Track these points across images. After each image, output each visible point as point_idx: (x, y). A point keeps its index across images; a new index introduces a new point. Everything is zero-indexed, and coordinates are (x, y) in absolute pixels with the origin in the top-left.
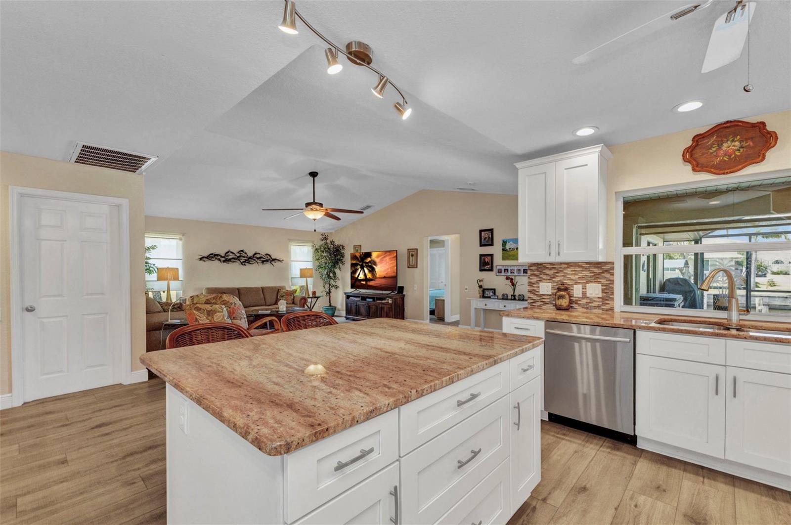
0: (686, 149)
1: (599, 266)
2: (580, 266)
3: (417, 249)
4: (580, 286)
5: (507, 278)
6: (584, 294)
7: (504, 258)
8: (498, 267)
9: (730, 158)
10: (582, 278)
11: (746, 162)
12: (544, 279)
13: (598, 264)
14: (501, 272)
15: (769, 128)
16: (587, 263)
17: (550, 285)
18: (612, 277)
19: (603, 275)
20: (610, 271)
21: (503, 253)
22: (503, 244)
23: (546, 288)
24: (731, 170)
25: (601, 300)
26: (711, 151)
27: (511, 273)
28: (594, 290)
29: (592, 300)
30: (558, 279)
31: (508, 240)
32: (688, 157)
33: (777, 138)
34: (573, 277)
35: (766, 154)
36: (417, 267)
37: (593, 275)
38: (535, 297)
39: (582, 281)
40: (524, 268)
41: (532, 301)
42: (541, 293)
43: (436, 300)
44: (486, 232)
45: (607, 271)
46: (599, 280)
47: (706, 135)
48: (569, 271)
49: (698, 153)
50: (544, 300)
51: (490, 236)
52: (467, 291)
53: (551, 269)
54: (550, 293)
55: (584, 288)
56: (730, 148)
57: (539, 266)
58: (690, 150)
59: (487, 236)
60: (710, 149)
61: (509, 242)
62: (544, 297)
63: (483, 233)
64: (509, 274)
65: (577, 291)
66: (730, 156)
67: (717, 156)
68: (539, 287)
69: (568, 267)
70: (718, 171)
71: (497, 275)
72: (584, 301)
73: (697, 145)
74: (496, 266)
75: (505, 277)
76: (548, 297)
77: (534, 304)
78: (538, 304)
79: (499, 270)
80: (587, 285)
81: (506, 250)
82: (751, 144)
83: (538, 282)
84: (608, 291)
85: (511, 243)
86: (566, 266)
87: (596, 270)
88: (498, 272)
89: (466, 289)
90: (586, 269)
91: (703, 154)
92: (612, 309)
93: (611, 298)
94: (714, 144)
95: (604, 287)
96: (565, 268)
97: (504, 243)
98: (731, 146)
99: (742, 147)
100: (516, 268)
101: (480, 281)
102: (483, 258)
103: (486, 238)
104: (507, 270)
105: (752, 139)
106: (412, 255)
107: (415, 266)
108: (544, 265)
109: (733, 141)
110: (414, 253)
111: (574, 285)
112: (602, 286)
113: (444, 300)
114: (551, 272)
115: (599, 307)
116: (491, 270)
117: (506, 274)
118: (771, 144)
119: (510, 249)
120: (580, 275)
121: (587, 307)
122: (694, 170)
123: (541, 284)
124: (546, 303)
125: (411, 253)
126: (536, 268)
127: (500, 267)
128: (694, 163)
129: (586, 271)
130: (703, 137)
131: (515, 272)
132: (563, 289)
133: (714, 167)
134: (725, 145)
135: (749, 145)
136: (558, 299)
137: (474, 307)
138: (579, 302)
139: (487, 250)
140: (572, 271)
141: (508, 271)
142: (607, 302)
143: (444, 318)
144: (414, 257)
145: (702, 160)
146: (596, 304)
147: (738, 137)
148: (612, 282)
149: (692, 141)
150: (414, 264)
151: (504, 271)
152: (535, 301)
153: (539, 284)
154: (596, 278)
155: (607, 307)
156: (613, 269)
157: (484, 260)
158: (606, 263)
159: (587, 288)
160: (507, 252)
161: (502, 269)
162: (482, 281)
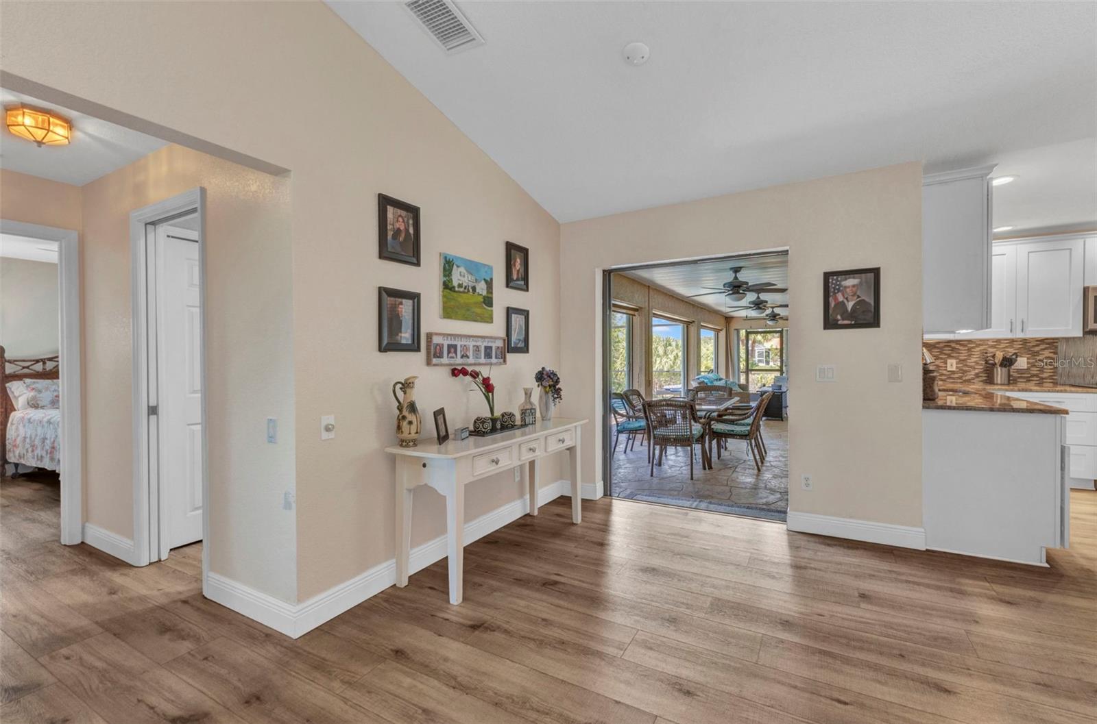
5: (455, 373)
7: (448, 312)
8: (432, 339)
14: (441, 355)
21: (444, 296)
22: (445, 269)
27: (462, 357)
40: (486, 344)
44: (399, 211)
51: (411, 231)
59: (402, 228)
61: (458, 267)
63: (390, 215)
64: (459, 360)
71: (430, 365)
74: (430, 335)
75: (448, 369)
79: (436, 346)
81: (452, 289)
85: (462, 269)
88: (433, 355)
97: (448, 265)
100: (471, 344)
101: (402, 389)
102: (390, 301)
103: (399, 231)
104: (455, 347)
117: (452, 361)
119: (459, 285)
127: (438, 340)
131: (470, 354)
139: (399, 276)
141: (456, 352)
151: (449, 352)
157: (395, 309)
160: (455, 294)
161: (443, 345)
162: (406, 385)
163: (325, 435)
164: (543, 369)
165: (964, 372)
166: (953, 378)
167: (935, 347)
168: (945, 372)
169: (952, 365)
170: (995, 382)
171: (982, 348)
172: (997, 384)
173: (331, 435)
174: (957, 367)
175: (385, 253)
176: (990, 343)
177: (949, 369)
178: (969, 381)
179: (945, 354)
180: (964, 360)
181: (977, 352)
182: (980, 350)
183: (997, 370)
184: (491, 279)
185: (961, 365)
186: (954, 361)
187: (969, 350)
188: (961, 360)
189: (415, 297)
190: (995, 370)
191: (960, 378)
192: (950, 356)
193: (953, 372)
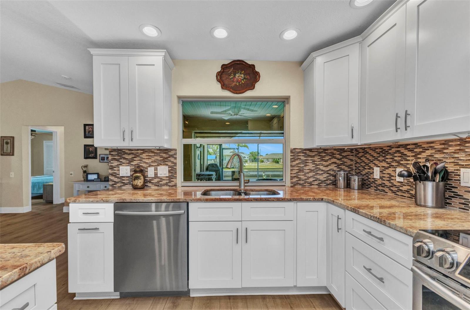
0: (218, 72)
1: (166, 152)
2: (153, 152)
3: (13, 138)
4: (153, 168)
6: (156, 174)
8: (101, 156)
9: (239, 84)
10: (155, 161)
11: (246, 88)
12: (124, 163)
13: (166, 151)
14: (104, 160)
15: (257, 69)
16: (158, 150)
17: (129, 168)
18: (175, 160)
19: (169, 159)
20: (174, 156)
23: (125, 171)
24: (240, 92)
25: (168, 178)
26: (230, 77)
28: (163, 171)
29: (161, 179)
30: (135, 163)
32: (219, 78)
33: (259, 77)
34: (147, 161)
35: (255, 85)
36: (13, 155)
37: (162, 159)
38: (116, 180)
39: (154, 165)
41: (114, 183)
42: (121, 175)
43: (44, 185)
44: (90, 126)
45: (172, 156)
46: (166, 163)
47: (228, 66)
48: (144, 156)
49: (224, 77)
50: (123, 181)
52: (72, 176)
53: (129, 154)
54: (129, 175)
55: (156, 169)
56: (240, 77)
57: (120, 152)
58: (220, 74)
60: (230, 76)
62: (123, 179)
63: (87, 127)
65: (150, 172)
66: (239, 83)
67: (233, 81)
68: (119, 170)
69: (143, 153)
70: (234, 91)
71: (100, 162)
72: (156, 180)
73: (223, 72)
74: (100, 155)
76: (128, 179)
77: (115, 186)
78: (119, 185)
79: (102, 157)
80: (158, 167)
82: (249, 78)
83: (118, 166)
84: (173, 171)
86: (142, 152)
87: (165, 155)
88: (102, 160)
89: (71, 174)
90: (156, 154)
91: (227, 78)
92: (175, 185)
93: (175, 177)
94: (232, 73)
95: (170, 169)
96: (142, 154)
98: (240, 76)
99: (244, 78)
101: (84, 167)
102: (87, 147)
103: (90, 131)
105: (249, 74)
106: (7, 143)
107: (11, 154)
108: (123, 150)
109: (241, 73)
110: (9, 141)
111: (149, 168)
112: (169, 167)
113: (52, 185)
114: (130, 157)
115: (166, 184)
116: (95, 157)
117: (108, 161)
118: (257, 79)
120: (153, 159)
121: (157, 185)
122: (222, 88)
123: (121, 167)
124: (125, 184)
125: (5, 141)
126: (116, 153)
127: (103, 156)
128: (222, 83)
129: (157, 156)
130: (227, 67)
132: (139, 171)
133: (232, 88)
134: (237, 75)
135: (248, 78)
136: (134, 180)
137: (77, 190)
138: (152, 181)
139: (89, 141)
140: (147, 156)
142: (172, 180)
143: (53, 201)
144: (9, 145)
145: (226, 82)
146: (164, 182)
147: (243, 72)
148: (175, 164)
149: (221, 68)
150: (9, 151)
151: (107, 159)
152: (116, 183)
153: (119, 167)
154: (164, 161)
155: (173, 183)
156: (176, 154)
157: (89, 149)
158: (171, 150)
159: (158, 169)
161: (105, 157)
162: (86, 166)
167: (387, 152)
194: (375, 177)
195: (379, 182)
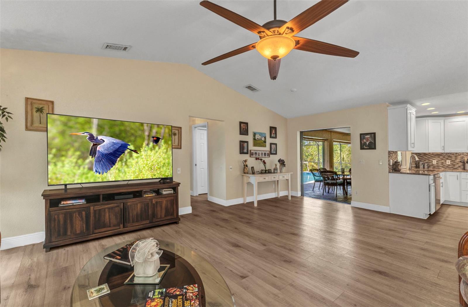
3: (181, 129)
5: (257, 159)
7: (255, 145)
21: (254, 141)
27: (258, 155)
31: (257, 132)
36: (181, 148)
40: (265, 152)
44: (244, 124)
51: (246, 128)
59: (244, 128)
61: (257, 134)
63: (242, 125)
71: (251, 157)
74: (250, 150)
75: (255, 158)
81: (256, 140)
85: (258, 135)
88: (252, 155)
97: (255, 134)
100: (260, 152)
101: (245, 162)
102: (242, 143)
104: (256, 153)
107: (179, 147)
110: (177, 131)
117: (256, 156)
119: (258, 139)
125: (173, 131)
127: (252, 151)
131: (260, 155)
139: (244, 138)
141: (257, 154)
144: (177, 137)
150: (176, 144)
151: (255, 154)
157: (243, 145)
160: (256, 141)
162: (245, 161)
163: (230, 170)
164: (280, 159)
165: (454, 165)
166: (449, 167)
167: (441, 155)
168: (445, 165)
169: (448, 162)
170: (466, 169)
171: (461, 156)
172: (466, 170)
173: (231, 170)
174: (451, 163)
175: (241, 133)
176: (465, 154)
177: (447, 164)
178: (456, 168)
179: (446, 158)
180: (454, 160)
181: (459, 157)
182: (461, 157)
183: (466, 165)
184: (266, 137)
185: (453, 162)
186: (449, 161)
187: (456, 157)
188: (453, 160)
189: (247, 142)
190: (465, 165)
191: (452, 167)
192: (447, 159)
193: (449, 165)
194: (433, 163)
195: (436, 165)
